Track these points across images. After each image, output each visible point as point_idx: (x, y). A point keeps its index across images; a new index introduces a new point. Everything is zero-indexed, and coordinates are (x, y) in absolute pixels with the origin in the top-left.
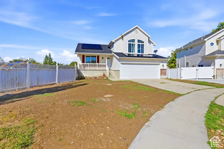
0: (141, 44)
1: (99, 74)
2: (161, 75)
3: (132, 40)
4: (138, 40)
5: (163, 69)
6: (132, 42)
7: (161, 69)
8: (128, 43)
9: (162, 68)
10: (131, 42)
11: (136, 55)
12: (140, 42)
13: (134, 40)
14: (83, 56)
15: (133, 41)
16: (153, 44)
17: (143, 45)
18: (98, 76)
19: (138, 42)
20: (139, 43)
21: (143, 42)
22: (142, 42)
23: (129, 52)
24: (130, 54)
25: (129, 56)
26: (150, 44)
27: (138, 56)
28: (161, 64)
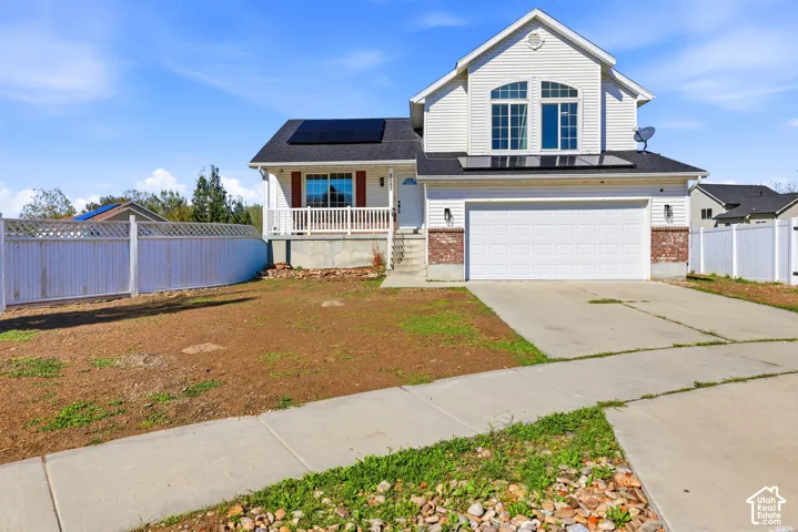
0: (559, 101)
1: (357, 255)
2: (655, 257)
3: (514, 86)
4: (545, 85)
5: (667, 230)
6: (514, 95)
7: (655, 231)
8: (489, 103)
9: (662, 223)
10: (505, 96)
11: (537, 163)
12: (555, 95)
13: (524, 85)
14: (296, 177)
15: (520, 89)
16: (634, 95)
17: (574, 106)
18: (352, 262)
19: (545, 94)
20: (550, 100)
21: (574, 93)
22: (564, 94)
23: (495, 145)
24: (504, 158)
25: (498, 166)
26: (620, 98)
27: (547, 165)
28: (658, 203)
